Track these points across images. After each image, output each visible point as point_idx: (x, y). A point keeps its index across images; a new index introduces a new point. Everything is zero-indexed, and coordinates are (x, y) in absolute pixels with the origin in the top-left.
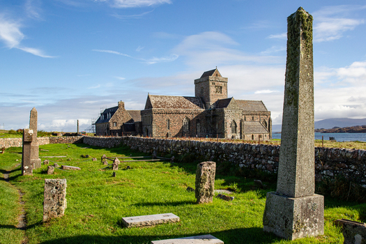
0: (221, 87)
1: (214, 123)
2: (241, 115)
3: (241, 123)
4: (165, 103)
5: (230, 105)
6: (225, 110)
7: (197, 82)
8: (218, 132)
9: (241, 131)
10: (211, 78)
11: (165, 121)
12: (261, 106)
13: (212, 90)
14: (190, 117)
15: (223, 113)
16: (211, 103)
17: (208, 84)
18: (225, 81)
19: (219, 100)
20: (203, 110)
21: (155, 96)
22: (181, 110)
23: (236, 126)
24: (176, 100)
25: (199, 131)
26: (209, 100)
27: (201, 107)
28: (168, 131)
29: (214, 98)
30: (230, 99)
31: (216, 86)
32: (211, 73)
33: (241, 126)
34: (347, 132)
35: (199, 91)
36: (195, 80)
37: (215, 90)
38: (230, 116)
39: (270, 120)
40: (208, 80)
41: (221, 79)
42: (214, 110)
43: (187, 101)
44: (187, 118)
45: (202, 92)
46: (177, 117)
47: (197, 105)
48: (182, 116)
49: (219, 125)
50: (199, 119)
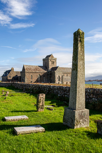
0: (54, 62)
1: (51, 77)
2: (62, 74)
3: (62, 77)
4: (30, 68)
5: (58, 69)
6: (55, 71)
8: (52, 81)
9: (62, 80)
10: (50, 58)
11: (30, 76)
13: (50, 63)
14: (41, 74)
15: (55, 73)
16: (50, 69)
17: (49, 61)
18: (55, 60)
19: (53, 68)
20: (46, 71)
21: (26, 66)
22: (37, 71)
23: (60, 78)
24: (35, 67)
25: (44, 80)
26: (49, 67)
27: (45, 70)
28: (32, 80)
29: (50, 67)
30: (58, 67)
32: (50, 56)
37: (51, 63)
38: (57, 74)
40: (48, 59)
41: (54, 59)
42: (51, 71)
43: (40, 68)
44: (39, 75)
45: (46, 64)
46: (35, 74)
47: (44, 69)
48: (37, 74)
49: (53, 78)
50: (44, 75)
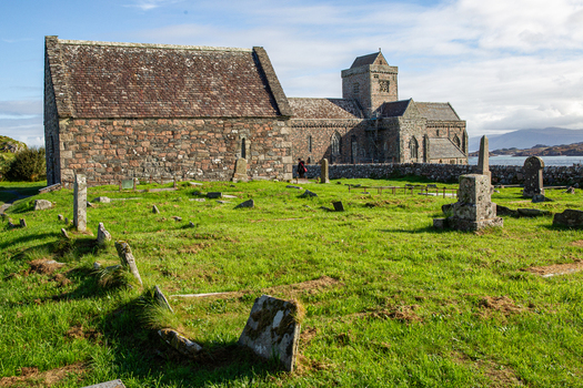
0: (388, 82)
1: (380, 141)
2: (424, 127)
3: (424, 141)
4: (302, 109)
5: (408, 112)
6: (400, 119)
7: (345, 74)
8: (386, 155)
9: (425, 154)
10: (374, 67)
11: (305, 140)
12: (448, 112)
13: (375, 86)
14: (342, 132)
15: (398, 125)
16: (374, 109)
17: (369, 76)
18: (394, 72)
19: (384, 104)
20: (360, 120)
22: (329, 121)
23: (417, 147)
24: (318, 104)
25: (355, 154)
26: (370, 104)
27: (358, 115)
28: (310, 155)
29: (376, 103)
30: (406, 103)
31: (379, 81)
32: (371, 58)
33: (424, 146)
34: (564, 154)
35: (351, 89)
36: (343, 72)
37: (379, 87)
38: (408, 130)
39: (464, 136)
40: (368, 71)
41: (387, 70)
42: (380, 120)
43: (335, 107)
44: (337, 134)
45: (356, 90)
46: (323, 133)
47: (351, 112)
48: (330, 131)
49: (389, 144)
50: (355, 134)
